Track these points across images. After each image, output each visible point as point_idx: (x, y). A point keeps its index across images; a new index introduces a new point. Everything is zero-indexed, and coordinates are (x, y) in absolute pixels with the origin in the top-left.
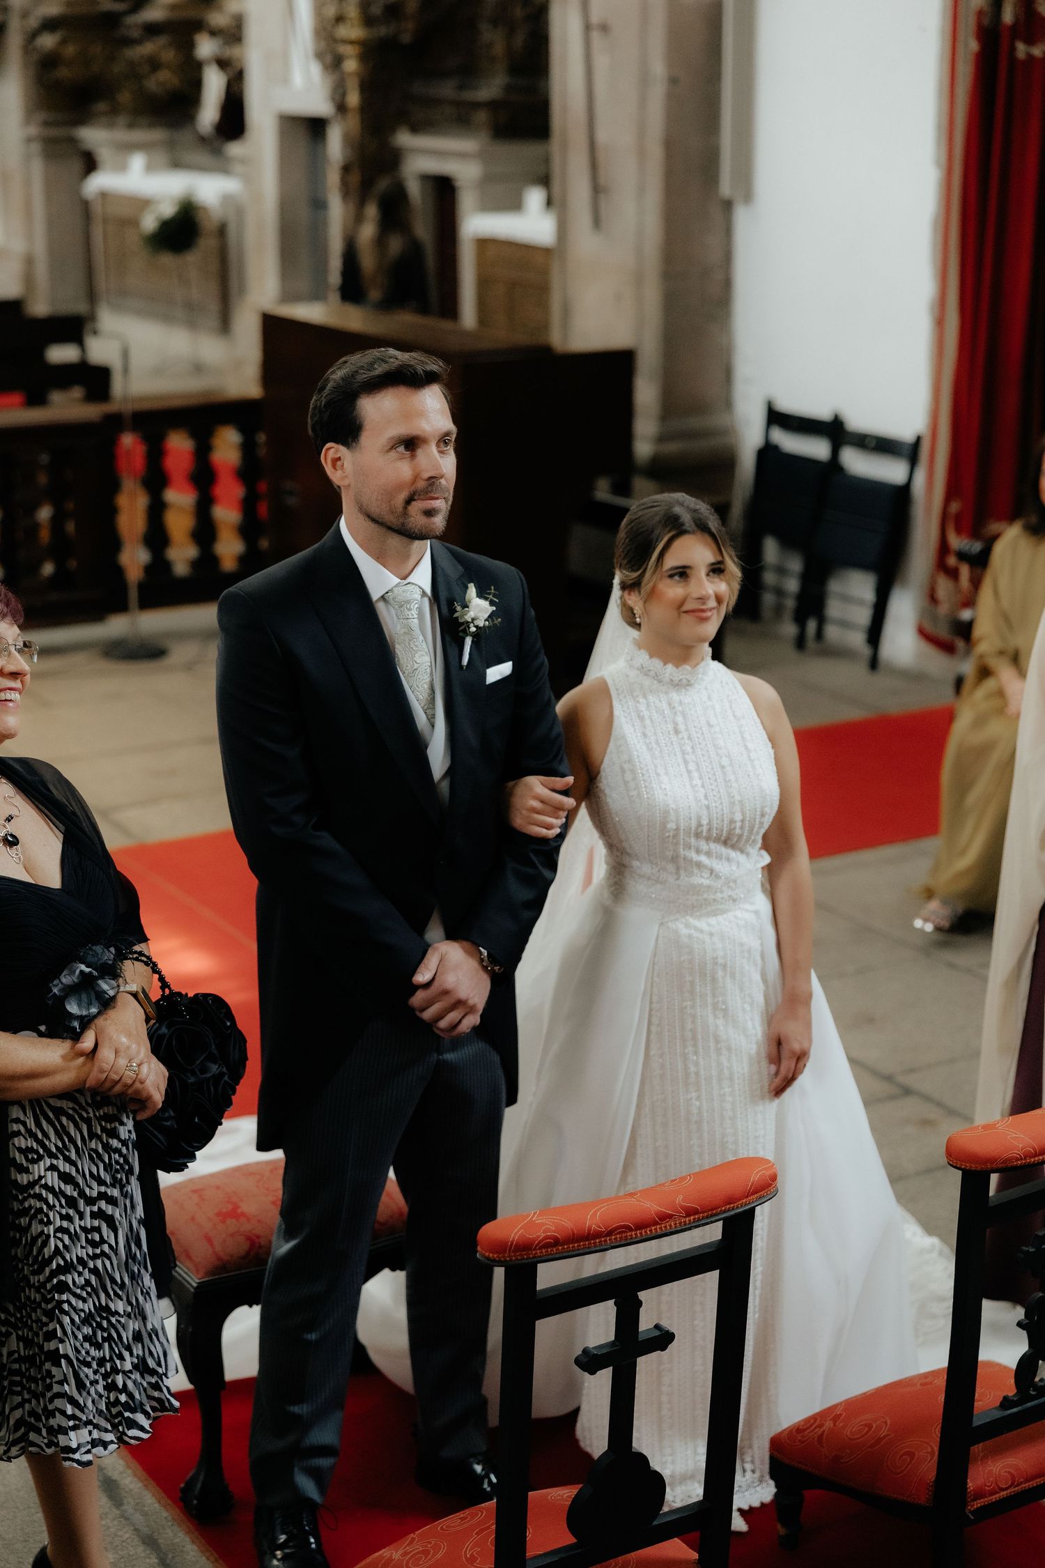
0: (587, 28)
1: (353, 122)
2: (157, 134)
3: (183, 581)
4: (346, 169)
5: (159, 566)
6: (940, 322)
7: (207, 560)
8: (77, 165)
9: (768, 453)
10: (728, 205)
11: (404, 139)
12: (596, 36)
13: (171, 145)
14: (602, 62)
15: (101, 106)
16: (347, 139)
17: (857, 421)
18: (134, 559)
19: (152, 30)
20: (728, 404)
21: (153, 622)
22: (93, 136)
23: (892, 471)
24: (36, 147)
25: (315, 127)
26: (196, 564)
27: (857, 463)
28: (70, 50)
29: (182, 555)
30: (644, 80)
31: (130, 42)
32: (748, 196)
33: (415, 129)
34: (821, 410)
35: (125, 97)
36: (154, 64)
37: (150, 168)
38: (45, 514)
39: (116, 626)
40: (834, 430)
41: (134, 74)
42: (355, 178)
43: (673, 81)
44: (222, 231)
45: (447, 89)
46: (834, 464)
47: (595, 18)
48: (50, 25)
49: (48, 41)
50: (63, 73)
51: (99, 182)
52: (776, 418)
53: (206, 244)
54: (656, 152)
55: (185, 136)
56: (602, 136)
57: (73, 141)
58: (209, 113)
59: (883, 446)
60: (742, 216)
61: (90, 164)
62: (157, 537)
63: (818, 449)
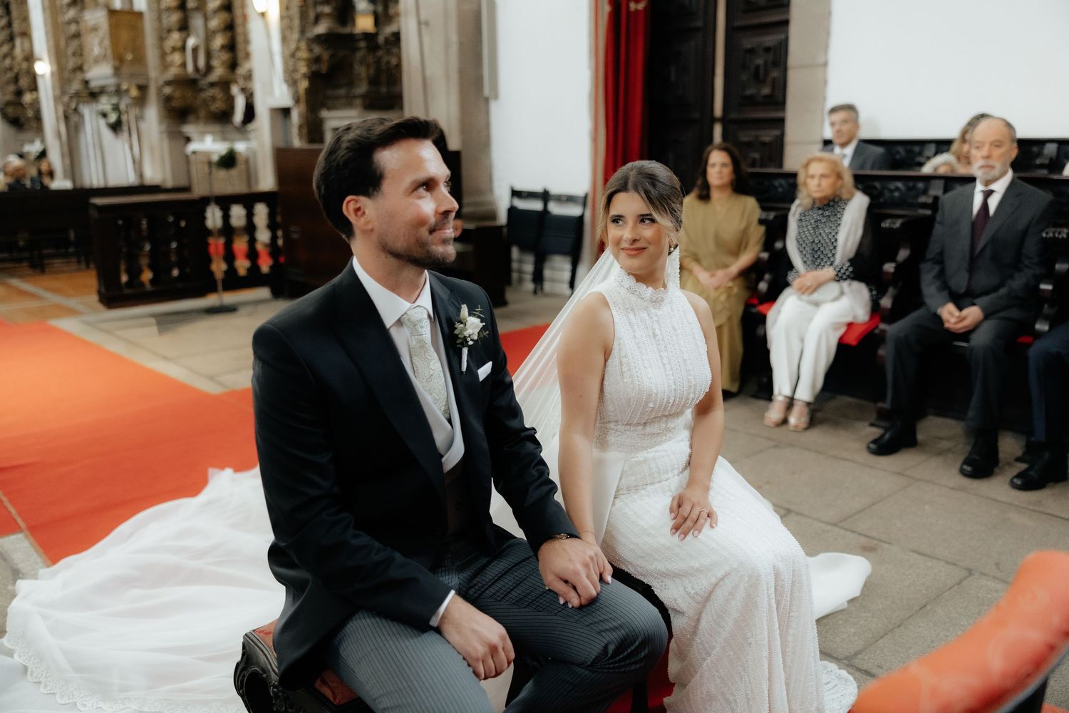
0: (419, 23)
1: (303, 107)
2: (217, 128)
3: (243, 278)
4: (300, 127)
5: (231, 270)
6: (595, 140)
7: (254, 268)
8: (182, 141)
9: (512, 211)
10: (487, 100)
11: (324, 114)
12: (423, 26)
13: (223, 132)
14: (426, 39)
15: (191, 118)
16: (300, 115)
17: (555, 190)
18: (219, 267)
19: (212, 85)
20: (491, 190)
21: (229, 298)
22: (189, 129)
23: (574, 211)
24: (165, 136)
25: (286, 112)
26: (249, 270)
27: (555, 209)
28: (177, 94)
29: (242, 265)
30: (447, 45)
31: (201, 90)
32: (496, 97)
33: (329, 109)
34: (537, 187)
35: (202, 113)
36: (213, 99)
37: (214, 140)
38: (174, 245)
39: (211, 300)
40: (545, 196)
41: (205, 103)
42: (305, 131)
43: (461, 44)
44: (247, 161)
45: (342, 92)
46: (546, 211)
47: (423, 18)
48: (168, 83)
49: (168, 90)
50: (175, 104)
51: (192, 147)
52: (516, 194)
53: (241, 167)
54: (454, 76)
55: (229, 128)
56: (428, 73)
57: (181, 133)
58: (238, 116)
59: (570, 199)
60: (494, 106)
61: (188, 140)
62: (230, 257)
63: (537, 206)
